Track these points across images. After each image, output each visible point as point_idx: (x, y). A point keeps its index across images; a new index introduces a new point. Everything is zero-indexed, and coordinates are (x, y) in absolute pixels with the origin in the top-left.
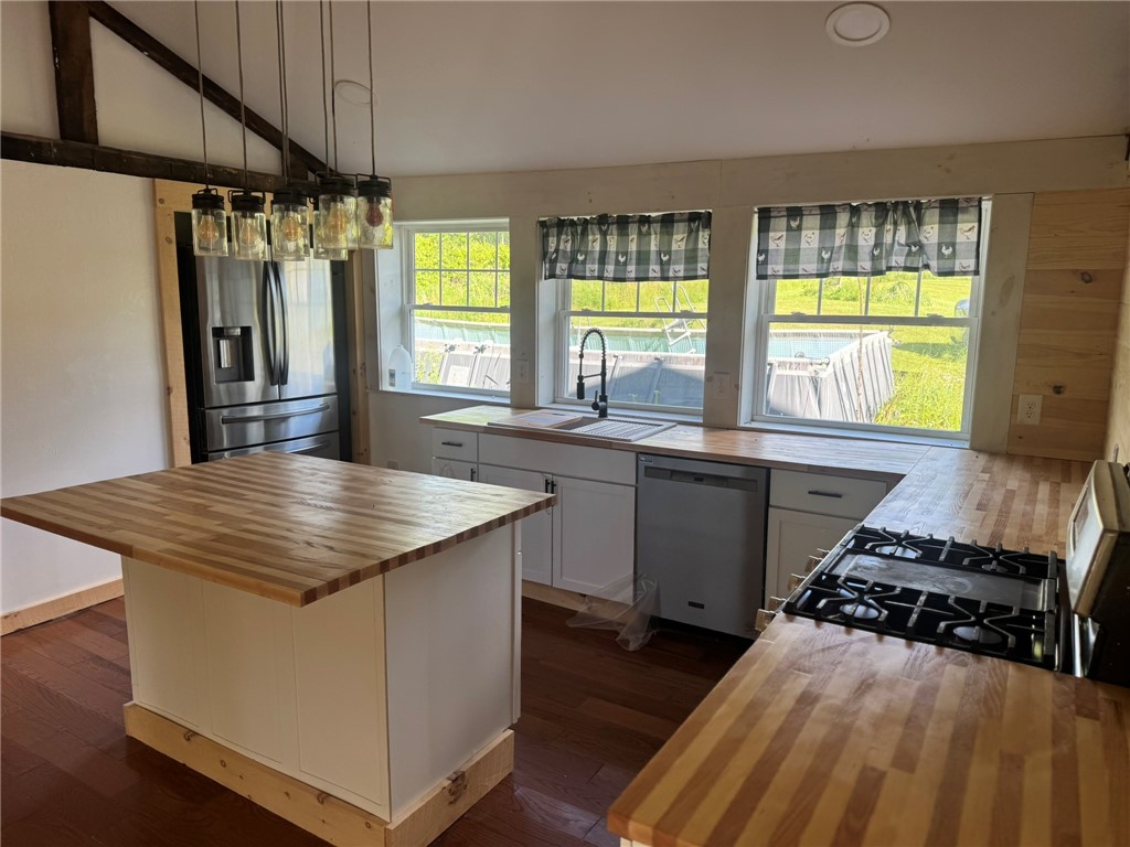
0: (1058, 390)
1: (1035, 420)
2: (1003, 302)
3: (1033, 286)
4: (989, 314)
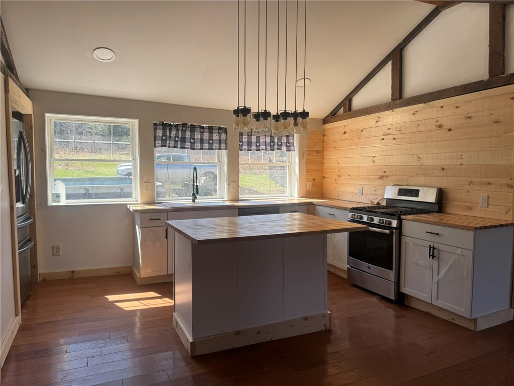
0: (314, 180)
1: (310, 189)
2: (303, 158)
3: (308, 155)
4: (300, 161)
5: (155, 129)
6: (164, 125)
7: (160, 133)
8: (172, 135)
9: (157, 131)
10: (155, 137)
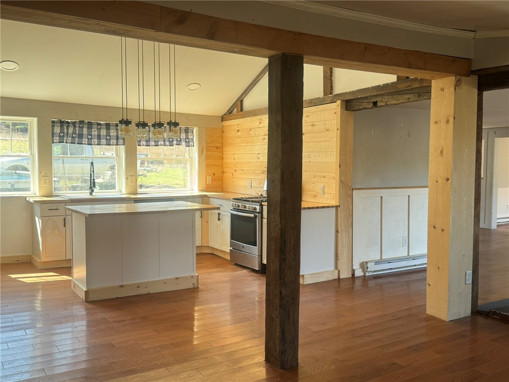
0: (214, 174)
1: (210, 183)
2: (202, 154)
3: (207, 150)
4: (200, 156)
5: (53, 126)
6: (62, 123)
7: (57, 130)
8: (69, 132)
9: (55, 128)
10: (53, 134)
